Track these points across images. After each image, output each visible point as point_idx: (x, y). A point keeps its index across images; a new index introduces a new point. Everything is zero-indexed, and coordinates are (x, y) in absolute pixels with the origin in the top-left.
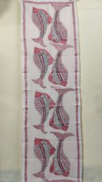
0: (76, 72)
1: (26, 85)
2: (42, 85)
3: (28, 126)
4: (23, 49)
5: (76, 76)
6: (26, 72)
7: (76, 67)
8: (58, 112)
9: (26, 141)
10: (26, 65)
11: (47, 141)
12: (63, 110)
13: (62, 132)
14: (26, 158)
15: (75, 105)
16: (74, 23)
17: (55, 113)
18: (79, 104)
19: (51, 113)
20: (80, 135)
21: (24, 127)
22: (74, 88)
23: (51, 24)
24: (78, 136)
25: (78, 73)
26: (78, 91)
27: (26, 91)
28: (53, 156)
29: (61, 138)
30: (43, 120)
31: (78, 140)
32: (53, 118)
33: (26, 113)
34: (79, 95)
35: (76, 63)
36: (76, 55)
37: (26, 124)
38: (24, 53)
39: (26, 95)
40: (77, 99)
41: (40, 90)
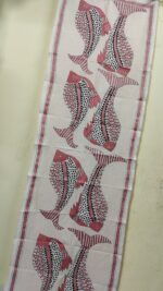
0: (135, 129)
1: (42, 135)
2: (70, 142)
4: (49, 71)
5: (134, 136)
6: (45, 113)
7: (137, 121)
8: (89, 195)
9: (23, 236)
10: (48, 99)
11: (60, 243)
12: (99, 193)
13: (90, 232)
14: (16, 266)
15: (123, 188)
17: (85, 197)
18: (130, 188)
19: (76, 195)
20: (121, 244)
21: (23, 210)
22: (126, 157)
23: (107, 37)
24: (116, 245)
25: (138, 133)
26: (133, 165)
27: (40, 146)
28: (66, 272)
29: (87, 243)
30: (61, 205)
31: (116, 253)
32: (78, 204)
33: (32, 186)
34: (133, 171)
35: (138, 115)
36: (141, 99)
37: (28, 205)
38: (49, 78)
39: (39, 154)
40: (128, 179)
41: (66, 149)
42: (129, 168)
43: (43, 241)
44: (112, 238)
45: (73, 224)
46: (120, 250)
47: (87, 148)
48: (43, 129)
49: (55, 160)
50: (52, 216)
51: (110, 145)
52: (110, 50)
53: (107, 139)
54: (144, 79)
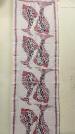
42: (56, 73)
43: (24, 111)
45: (35, 102)
46: (58, 110)
47: (36, 68)
48: (16, 63)
49: (23, 75)
50: (26, 100)
51: (46, 65)
52: (39, 24)
53: (44, 62)
54: (56, 34)
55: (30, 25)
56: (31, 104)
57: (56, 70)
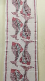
0: (35, 32)
1: (7, 38)
2: (16, 39)
3: (7, 62)
4: (6, 18)
5: (35, 34)
6: (7, 31)
7: (35, 29)
8: (25, 54)
9: (6, 71)
10: (7, 27)
11: (18, 71)
13: (27, 66)
15: (35, 50)
16: (35, 6)
17: (23, 55)
18: (37, 50)
19: (21, 55)
20: (37, 68)
21: (5, 62)
22: (34, 41)
24: (36, 68)
25: (36, 33)
26: (36, 43)
27: (7, 42)
29: (26, 69)
30: (16, 59)
31: (36, 71)
33: (7, 54)
34: (37, 45)
35: (35, 27)
36: (35, 22)
37: (6, 60)
38: (6, 20)
39: (7, 44)
40: (35, 47)
41: (15, 41)
44: (34, 66)
45: (21, 64)
47: (22, 40)
48: (7, 36)
49: (12, 45)
53: (27, 36)
54: (35, 16)
55: (17, 10)
56: (17, 66)
57: (35, 41)
